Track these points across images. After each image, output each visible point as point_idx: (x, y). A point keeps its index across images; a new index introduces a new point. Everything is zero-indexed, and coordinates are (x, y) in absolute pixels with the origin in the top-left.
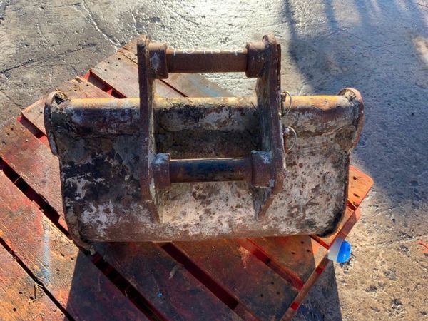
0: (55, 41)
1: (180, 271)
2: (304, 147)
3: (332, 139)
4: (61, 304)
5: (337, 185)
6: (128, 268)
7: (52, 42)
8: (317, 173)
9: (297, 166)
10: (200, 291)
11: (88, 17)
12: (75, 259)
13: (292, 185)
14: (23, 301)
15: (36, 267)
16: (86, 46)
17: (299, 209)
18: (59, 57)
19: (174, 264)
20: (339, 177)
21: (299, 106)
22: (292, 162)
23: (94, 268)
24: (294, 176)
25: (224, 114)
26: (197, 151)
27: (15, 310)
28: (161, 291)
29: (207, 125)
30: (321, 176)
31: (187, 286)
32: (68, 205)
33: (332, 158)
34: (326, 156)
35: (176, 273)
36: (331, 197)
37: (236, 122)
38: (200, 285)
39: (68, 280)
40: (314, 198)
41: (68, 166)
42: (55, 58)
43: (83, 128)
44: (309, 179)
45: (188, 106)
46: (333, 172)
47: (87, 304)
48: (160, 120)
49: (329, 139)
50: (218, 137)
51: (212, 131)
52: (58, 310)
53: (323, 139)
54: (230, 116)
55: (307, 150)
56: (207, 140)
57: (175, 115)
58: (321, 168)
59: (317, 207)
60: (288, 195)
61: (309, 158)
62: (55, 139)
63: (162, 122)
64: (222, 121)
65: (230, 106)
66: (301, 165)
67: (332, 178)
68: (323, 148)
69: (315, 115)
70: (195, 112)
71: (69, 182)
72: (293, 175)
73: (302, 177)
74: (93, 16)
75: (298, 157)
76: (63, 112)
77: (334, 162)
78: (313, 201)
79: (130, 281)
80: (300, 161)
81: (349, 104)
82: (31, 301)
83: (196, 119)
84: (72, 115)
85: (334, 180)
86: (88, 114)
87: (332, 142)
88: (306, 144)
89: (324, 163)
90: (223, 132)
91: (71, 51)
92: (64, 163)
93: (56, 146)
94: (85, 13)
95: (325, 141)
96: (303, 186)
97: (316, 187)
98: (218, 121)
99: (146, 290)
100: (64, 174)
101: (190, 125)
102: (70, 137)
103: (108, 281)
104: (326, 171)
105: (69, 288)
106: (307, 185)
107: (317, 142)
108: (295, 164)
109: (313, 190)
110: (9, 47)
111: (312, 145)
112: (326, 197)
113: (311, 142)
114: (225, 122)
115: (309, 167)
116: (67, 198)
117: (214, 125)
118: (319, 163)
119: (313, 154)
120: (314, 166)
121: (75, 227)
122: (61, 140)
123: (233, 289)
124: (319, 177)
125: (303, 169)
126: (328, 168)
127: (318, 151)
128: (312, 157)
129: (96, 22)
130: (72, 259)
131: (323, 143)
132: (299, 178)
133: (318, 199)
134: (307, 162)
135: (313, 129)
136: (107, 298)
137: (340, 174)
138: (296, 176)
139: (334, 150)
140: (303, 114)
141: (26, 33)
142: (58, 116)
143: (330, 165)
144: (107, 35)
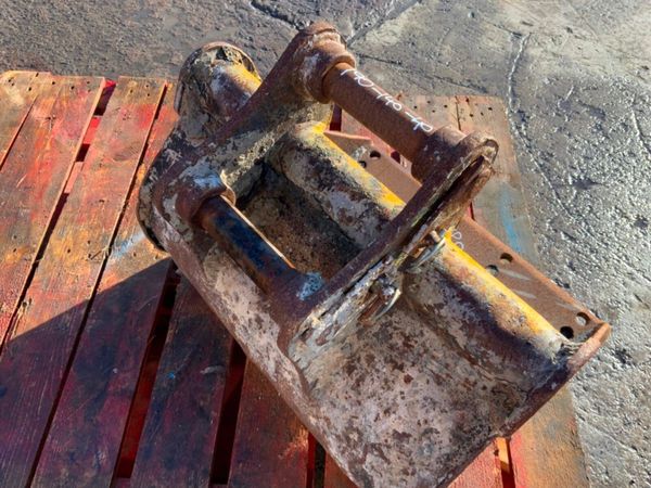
0: (447, 59)
1: (218, 377)
2: (433, 357)
3: (484, 388)
4: (100, 286)
5: (436, 466)
6: (184, 317)
7: (441, 58)
8: (421, 416)
9: (402, 376)
10: (208, 419)
11: (513, 56)
12: (158, 260)
13: (373, 395)
14: (82, 251)
15: (126, 233)
16: (475, 86)
17: (360, 439)
18: (430, 78)
19: (222, 364)
20: (449, 457)
21: (465, 285)
22: (399, 363)
23: (160, 285)
24: (387, 385)
25: (357, 208)
26: (295, 228)
27: (69, 251)
28: (179, 373)
29: (329, 205)
30: (424, 427)
31: (204, 399)
32: (151, 178)
33: (463, 416)
34: (455, 405)
35: (214, 374)
36: (413, 474)
37: (363, 231)
38: (215, 414)
39: (130, 272)
40: (389, 447)
41: (179, 135)
42: (426, 76)
43: (214, 101)
44: (402, 411)
45: (328, 162)
46: (445, 438)
47: (115, 309)
48: (286, 153)
49: (480, 384)
50: (331, 234)
51: (330, 219)
52: (92, 288)
53: (471, 374)
54: (361, 216)
55: (434, 366)
56: (316, 226)
57: (304, 161)
58: (432, 414)
59: (385, 465)
60: (359, 403)
61: (428, 382)
62: (182, 93)
63: (286, 157)
64: (348, 214)
65: (375, 204)
66: (408, 380)
67: (437, 447)
68: (460, 387)
69: (477, 320)
70: (328, 176)
71: (168, 154)
72: (386, 381)
73: (396, 396)
74: (520, 58)
75: (413, 364)
76: (211, 69)
77: (460, 427)
78: (384, 450)
79: (170, 332)
80: (412, 372)
81: (553, 356)
82: (86, 257)
83: (322, 185)
84: (215, 78)
85: (436, 454)
86: (229, 90)
87: (482, 393)
88: (440, 356)
89: (443, 411)
90: (342, 232)
91: (451, 81)
92: (179, 129)
93: (180, 102)
94: (515, 49)
95: (472, 379)
96: (387, 412)
97: (404, 434)
98: (343, 211)
99: (170, 356)
100: (170, 141)
101: (309, 188)
102: (197, 103)
103: (154, 310)
104: (436, 425)
105: (122, 280)
106: (393, 416)
107: (458, 369)
108: (401, 368)
109: (395, 432)
110: (395, 34)
111: (447, 366)
112: (406, 464)
113: (449, 361)
114: (350, 219)
115: (416, 392)
116: (155, 170)
117: (335, 211)
118: (435, 403)
119: (439, 380)
120: (425, 399)
121: (145, 210)
122: (187, 98)
123: (239, 462)
124: (419, 424)
125: (406, 389)
126: (442, 425)
127: (449, 384)
128: (433, 384)
129: (517, 68)
130: (157, 257)
131: (467, 380)
132: (391, 395)
133: (393, 455)
134: (421, 383)
135: (461, 340)
136: (134, 323)
137: (455, 454)
138: (389, 388)
139: (475, 407)
140: (461, 302)
141: (427, 30)
142: (203, 70)
143: (450, 425)
144: (513, 90)
